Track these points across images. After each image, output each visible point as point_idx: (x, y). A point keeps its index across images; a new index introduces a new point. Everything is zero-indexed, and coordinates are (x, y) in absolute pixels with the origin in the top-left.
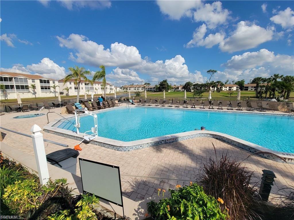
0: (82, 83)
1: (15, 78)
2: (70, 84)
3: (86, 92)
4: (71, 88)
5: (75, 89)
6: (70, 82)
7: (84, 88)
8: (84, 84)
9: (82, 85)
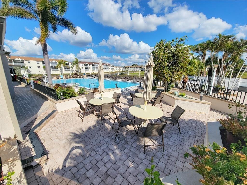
0: (90, 65)
1: (51, 62)
2: (82, 65)
3: (93, 71)
4: (82, 68)
5: (85, 68)
6: (82, 64)
7: (91, 68)
8: (92, 65)
9: (90, 66)
